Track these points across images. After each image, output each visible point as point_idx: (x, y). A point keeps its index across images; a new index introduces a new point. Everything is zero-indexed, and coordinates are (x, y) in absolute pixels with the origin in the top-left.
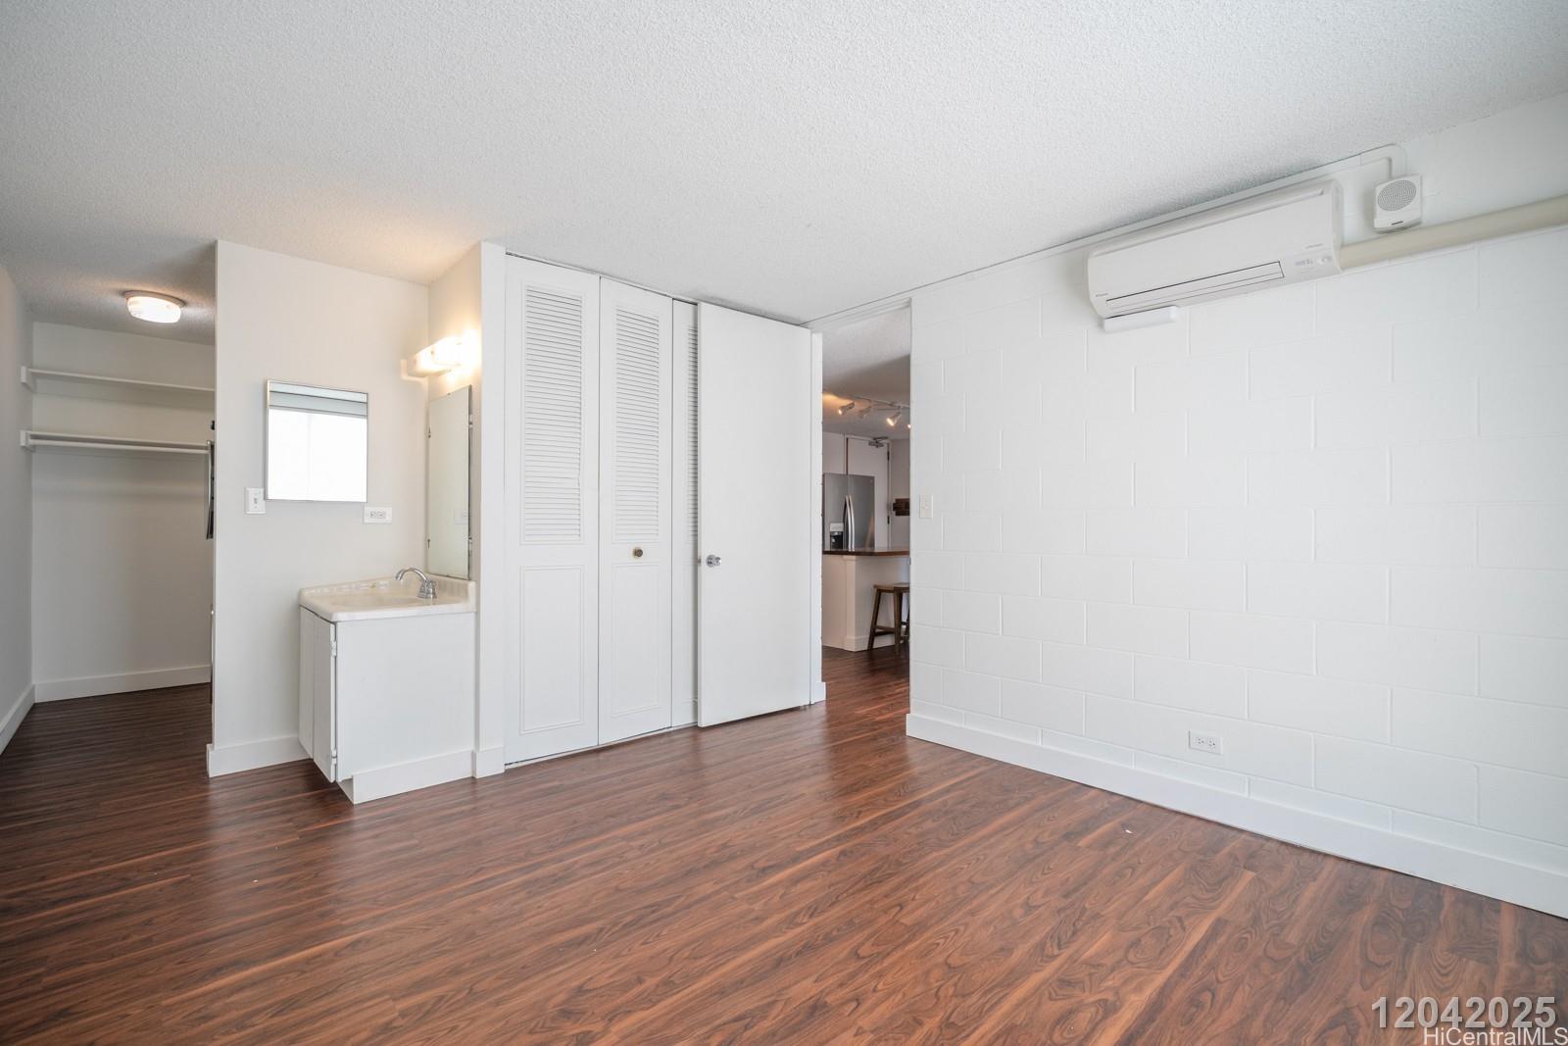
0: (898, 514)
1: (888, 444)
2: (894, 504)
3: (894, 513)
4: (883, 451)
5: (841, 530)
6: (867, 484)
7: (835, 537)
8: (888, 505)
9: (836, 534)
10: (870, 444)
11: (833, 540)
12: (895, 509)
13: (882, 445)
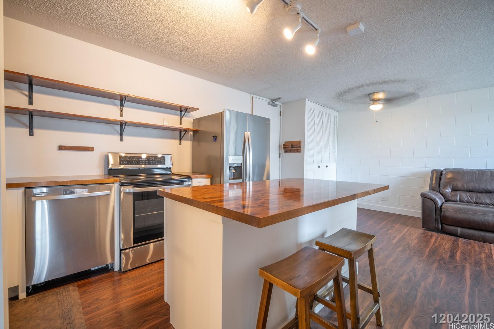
0: (286, 152)
1: (280, 106)
2: (284, 145)
3: (284, 151)
4: (277, 109)
5: (241, 162)
6: (264, 123)
7: (235, 168)
8: (280, 146)
9: (235, 165)
10: (269, 104)
11: (233, 171)
12: (284, 148)
13: (276, 106)
